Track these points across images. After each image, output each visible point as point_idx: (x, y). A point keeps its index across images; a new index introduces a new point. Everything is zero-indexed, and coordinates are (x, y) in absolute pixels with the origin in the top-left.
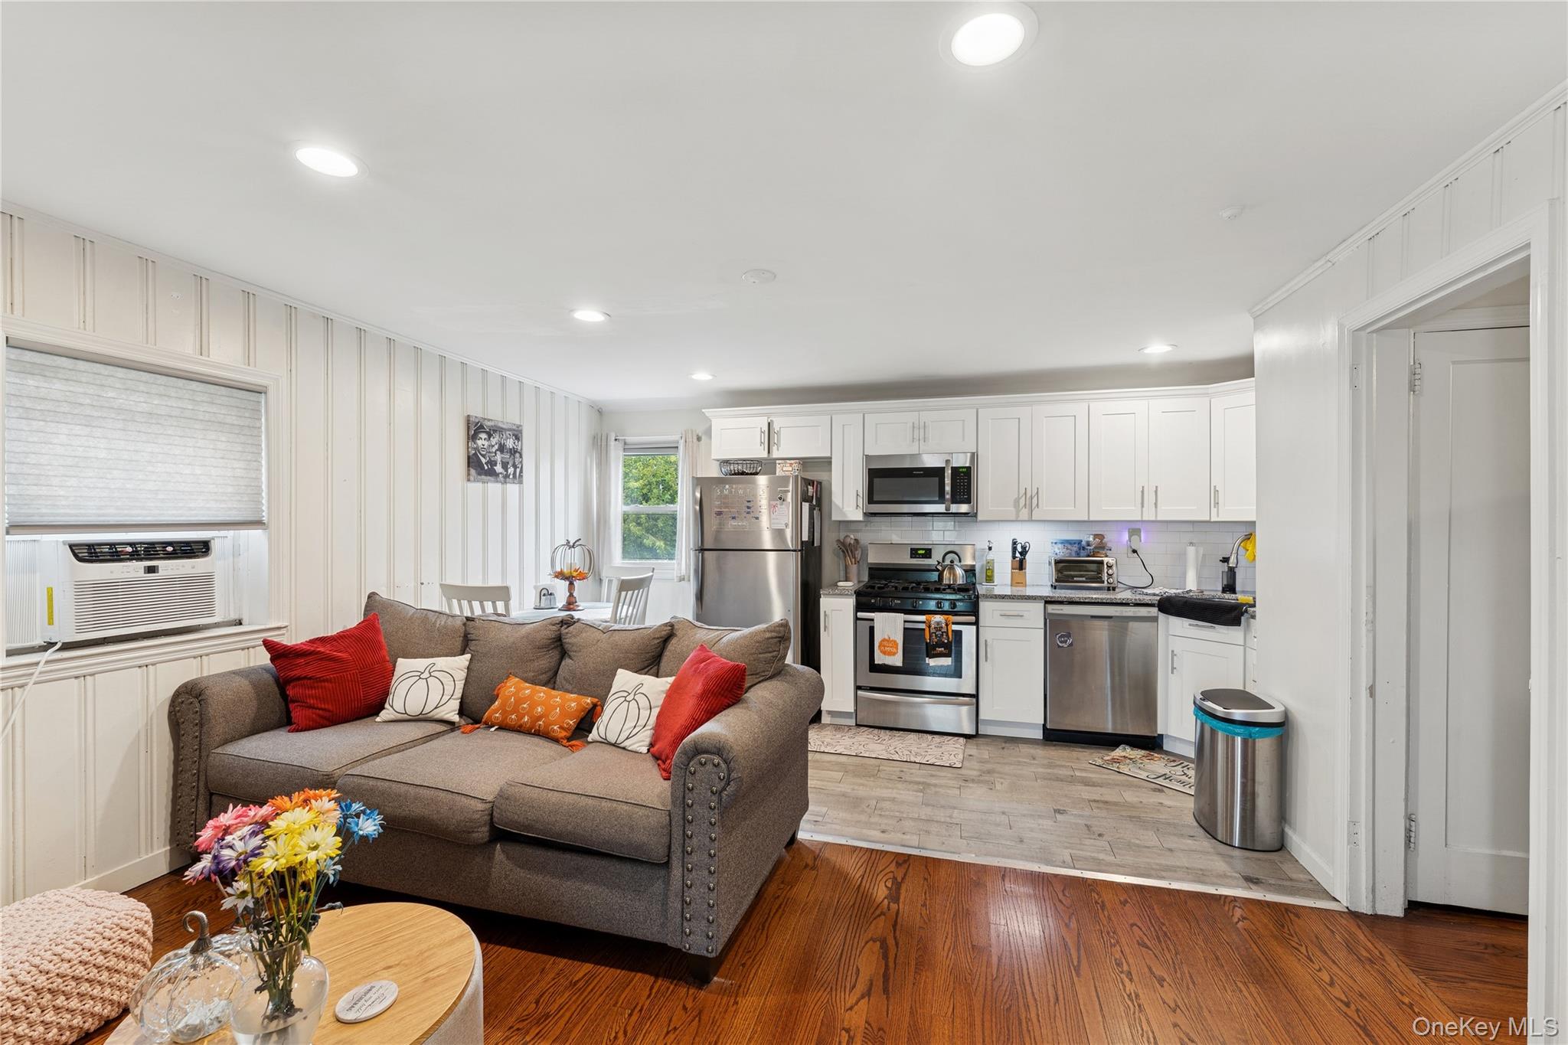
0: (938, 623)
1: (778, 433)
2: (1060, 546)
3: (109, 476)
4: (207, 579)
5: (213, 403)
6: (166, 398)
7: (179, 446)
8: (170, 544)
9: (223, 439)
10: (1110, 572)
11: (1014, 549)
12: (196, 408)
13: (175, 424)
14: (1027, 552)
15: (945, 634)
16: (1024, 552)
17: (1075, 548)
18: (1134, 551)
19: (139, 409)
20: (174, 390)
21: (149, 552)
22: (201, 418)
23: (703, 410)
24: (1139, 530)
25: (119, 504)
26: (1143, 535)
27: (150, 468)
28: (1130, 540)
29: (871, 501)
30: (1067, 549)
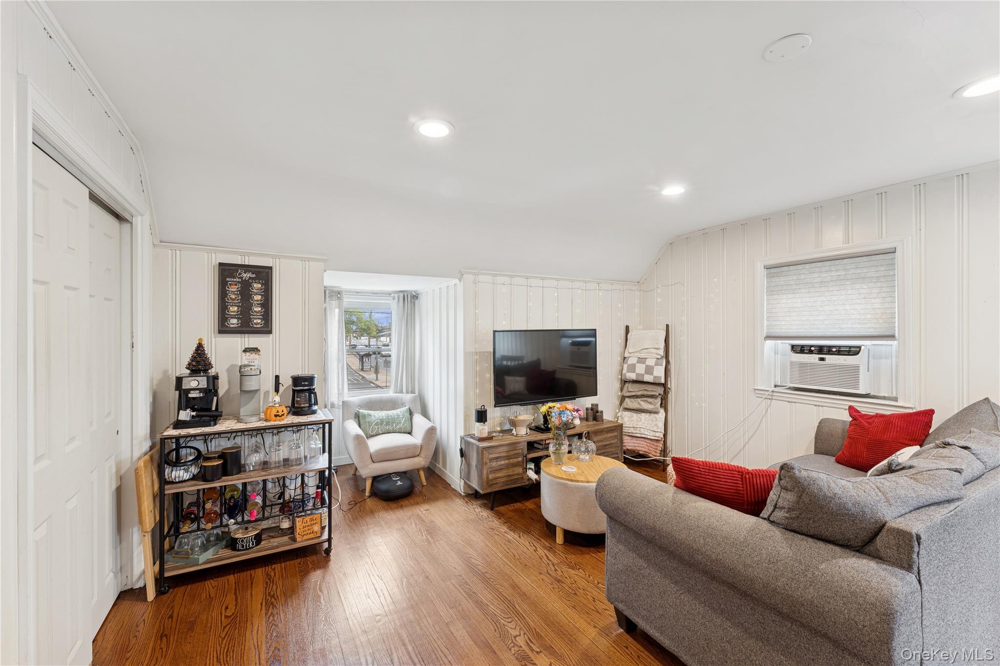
3: (802, 315)
4: (856, 368)
5: (858, 268)
6: (829, 272)
7: (837, 295)
8: (834, 347)
9: (865, 287)
12: (847, 273)
13: (834, 284)
19: (816, 281)
20: (834, 267)
21: (821, 350)
22: (850, 278)
25: (806, 327)
27: (821, 309)
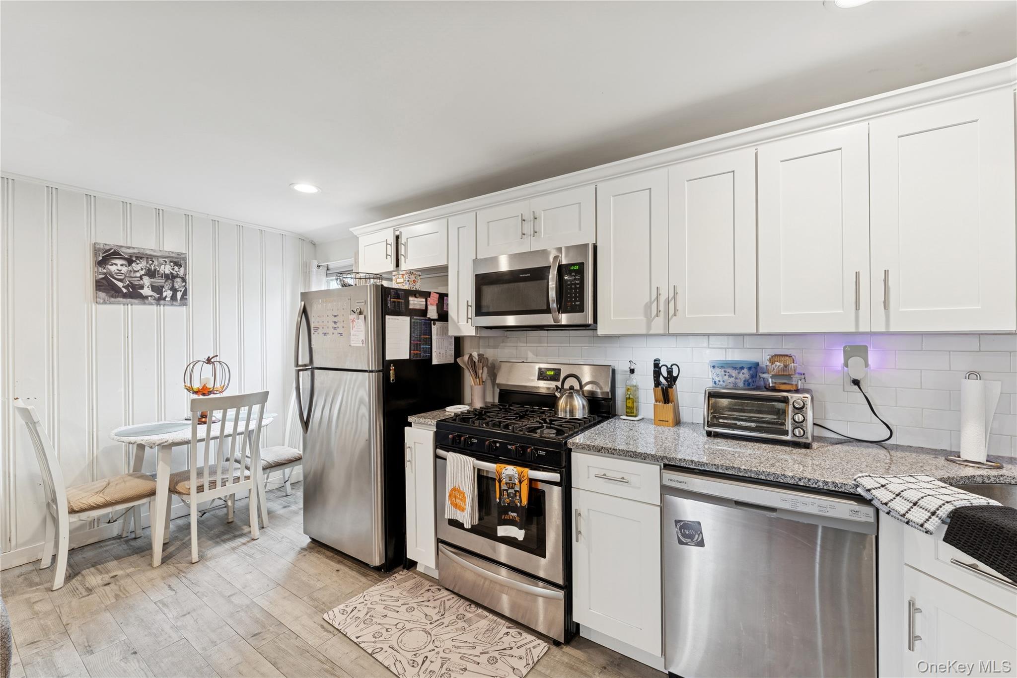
0: (510, 478)
1: (405, 245)
2: (720, 371)
10: (799, 418)
11: (657, 373)
14: (675, 378)
15: (517, 493)
16: (672, 379)
17: (745, 375)
18: (856, 382)
23: (351, 229)
24: (865, 349)
26: (872, 357)
28: (846, 365)
29: (479, 312)
30: (730, 376)
